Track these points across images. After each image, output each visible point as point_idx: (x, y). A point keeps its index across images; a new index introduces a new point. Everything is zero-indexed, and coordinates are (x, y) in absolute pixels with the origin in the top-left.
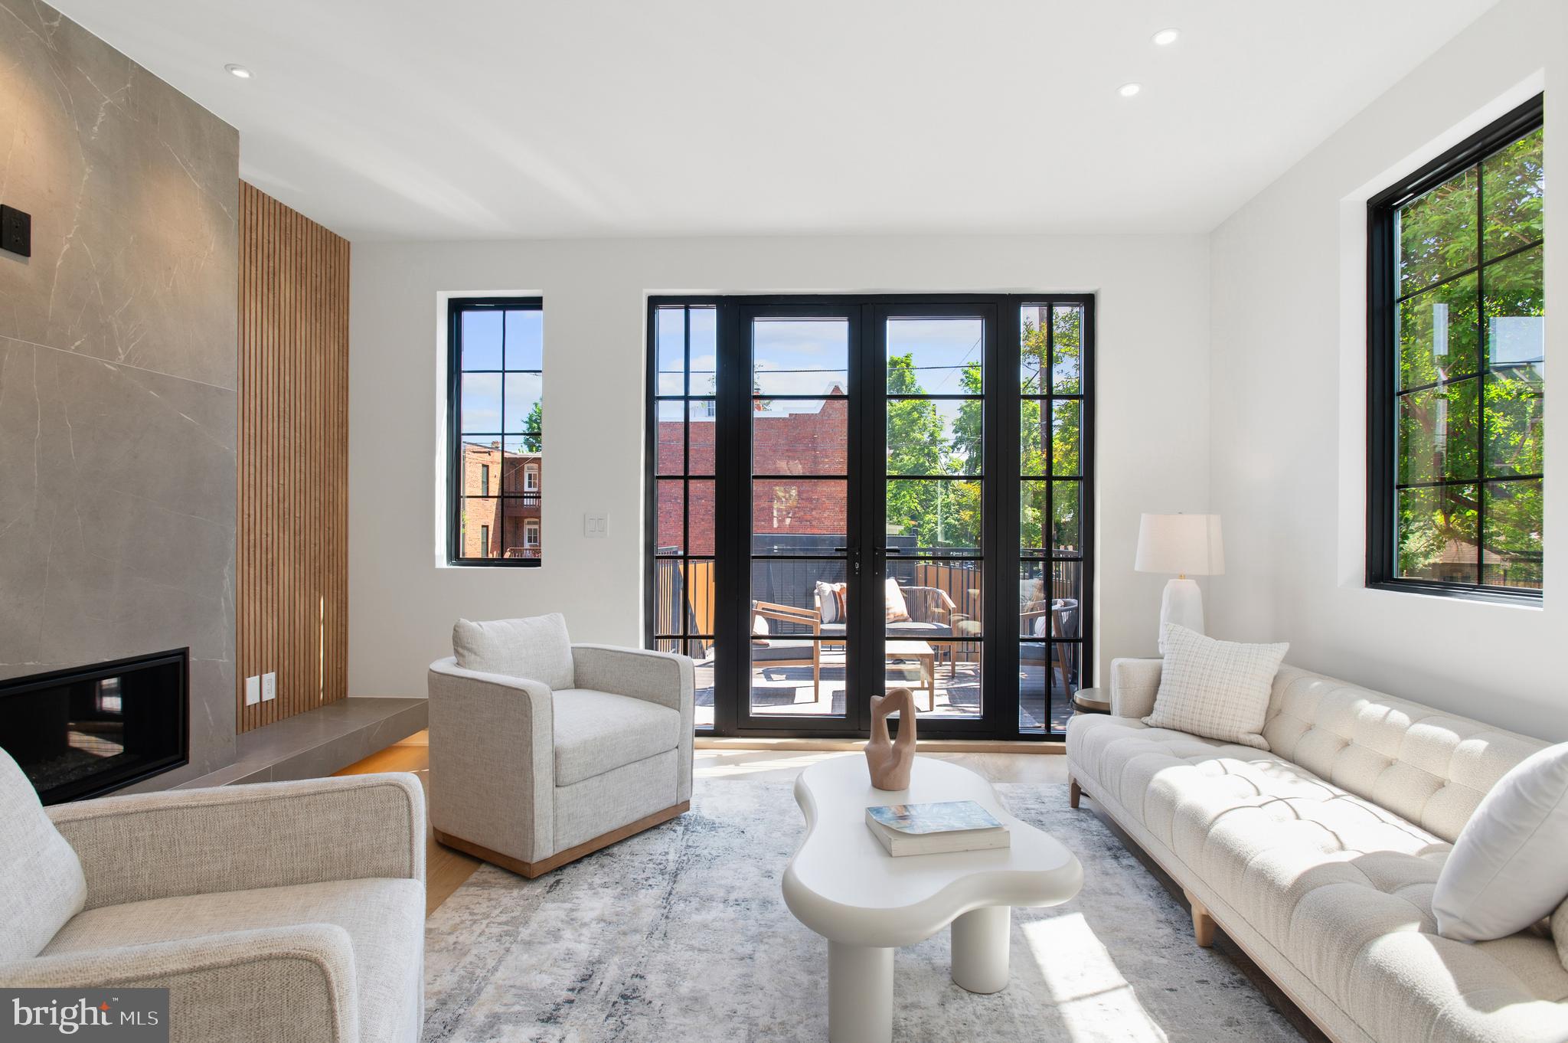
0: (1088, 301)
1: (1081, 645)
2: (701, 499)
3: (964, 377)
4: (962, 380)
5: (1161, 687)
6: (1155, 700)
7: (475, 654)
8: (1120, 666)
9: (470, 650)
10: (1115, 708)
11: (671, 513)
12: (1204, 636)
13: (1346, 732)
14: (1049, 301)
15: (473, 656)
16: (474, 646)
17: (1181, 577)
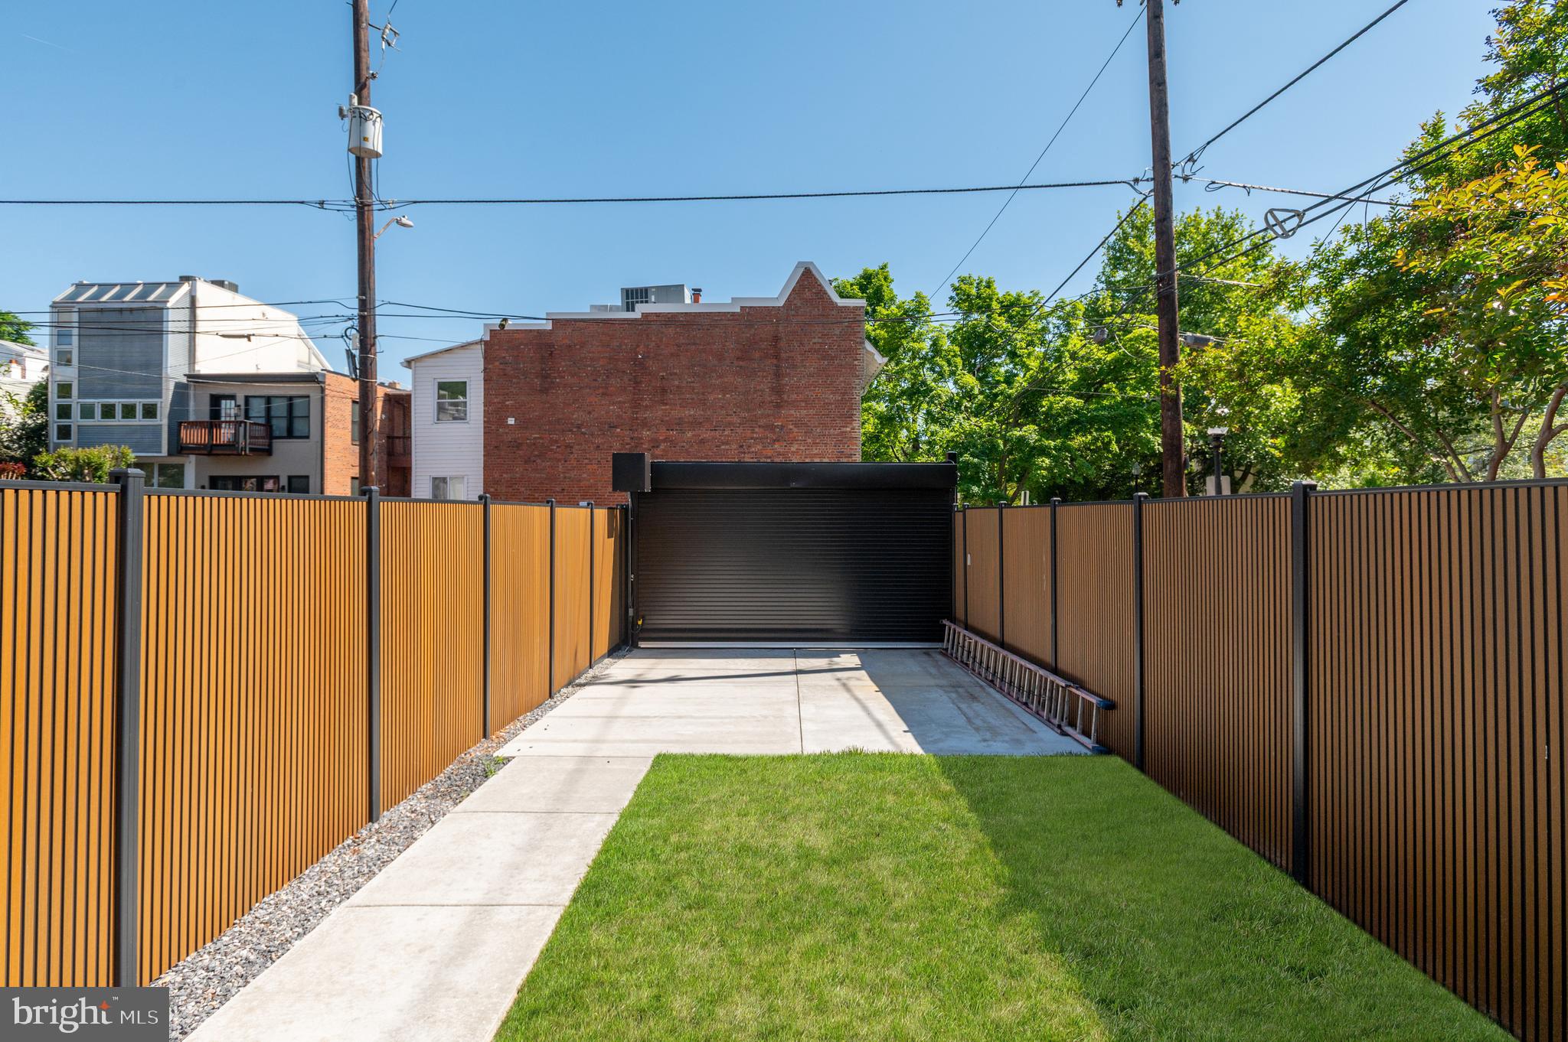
2: (616, 427)
3: (954, 294)
4: (951, 298)
11: (572, 447)
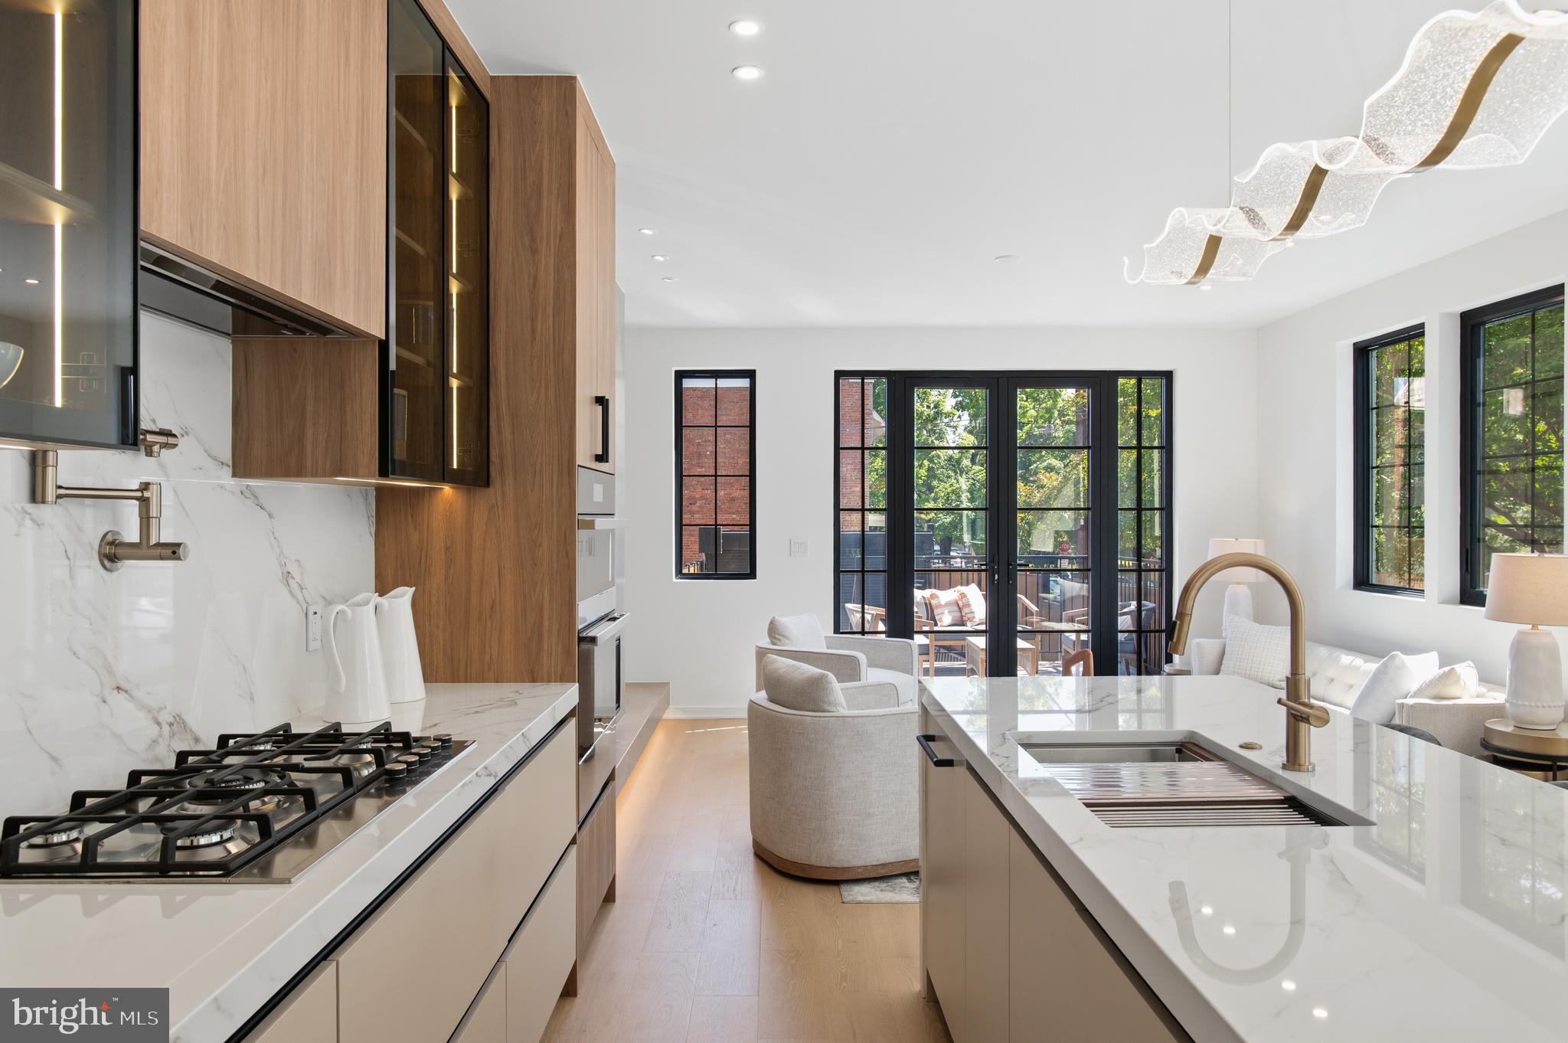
0: (1168, 376)
1: (1164, 635)
5: (1226, 656)
6: (1221, 665)
7: (788, 639)
8: (1198, 643)
9: (783, 636)
10: (1195, 668)
12: (1252, 623)
13: (1332, 672)
14: (1140, 375)
15: (787, 641)
16: (787, 634)
17: (1237, 583)
